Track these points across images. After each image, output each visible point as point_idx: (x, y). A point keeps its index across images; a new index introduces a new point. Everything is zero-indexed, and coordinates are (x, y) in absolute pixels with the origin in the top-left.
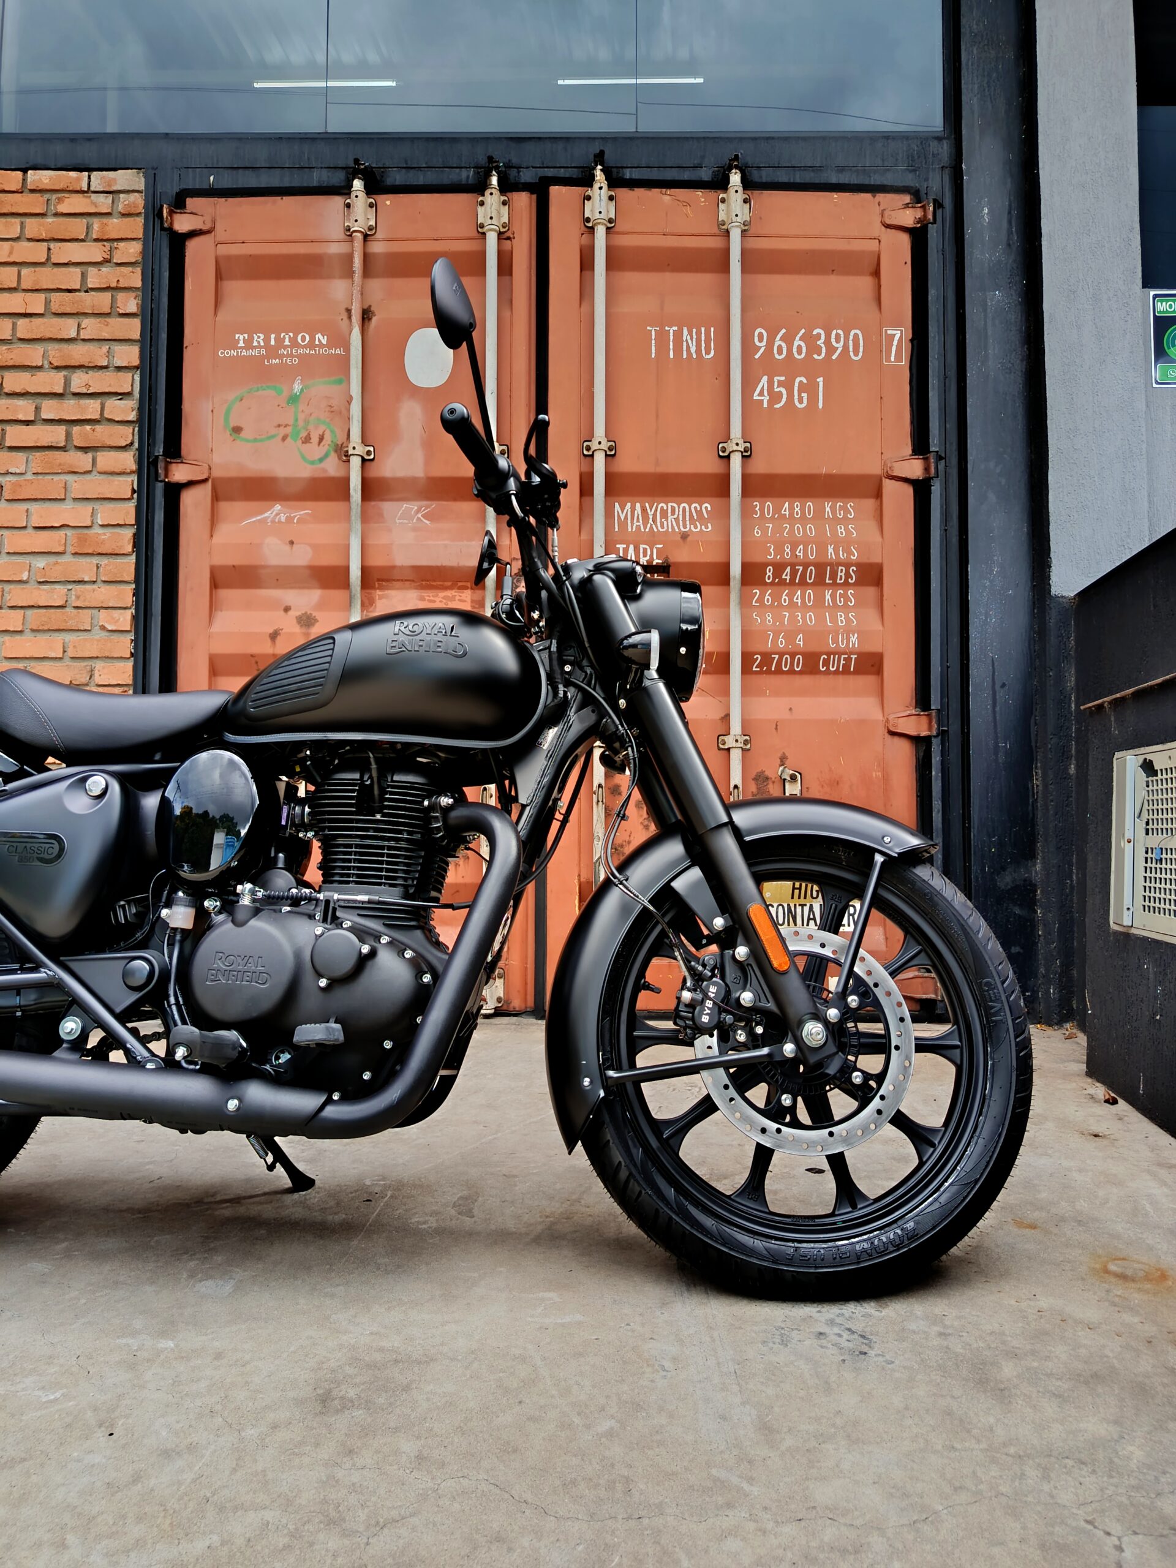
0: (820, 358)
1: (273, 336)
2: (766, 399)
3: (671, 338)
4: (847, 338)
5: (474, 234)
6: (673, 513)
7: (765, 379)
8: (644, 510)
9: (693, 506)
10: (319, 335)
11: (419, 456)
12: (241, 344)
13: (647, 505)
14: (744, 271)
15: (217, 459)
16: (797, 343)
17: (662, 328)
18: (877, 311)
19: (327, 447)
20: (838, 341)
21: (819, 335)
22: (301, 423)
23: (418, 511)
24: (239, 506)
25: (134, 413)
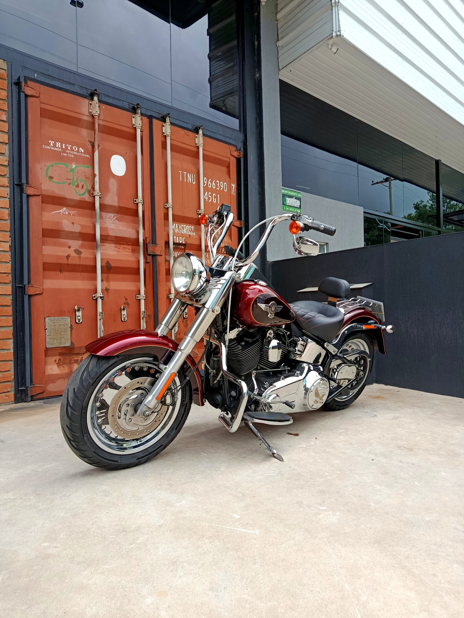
0: (218, 189)
1: (64, 145)
2: (207, 198)
3: (185, 175)
4: (224, 185)
5: (131, 127)
6: (185, 228)
7: (207, 193)
8: (178, 226)
9: (190, 227)
10: (81, 148)
11: (116, 199)
12: (52, 145)
13: (179, 225)
14: (203, 160)
15: (43, 187)
16: (213, 184)
17: (183, 172)
18: (229, 178)
19: (84, 190)
20: (222, 185)
21: (218, 182)
22: (75, 180)
23: (114, 217)
24: (50, 206)
25: (7, 162)
